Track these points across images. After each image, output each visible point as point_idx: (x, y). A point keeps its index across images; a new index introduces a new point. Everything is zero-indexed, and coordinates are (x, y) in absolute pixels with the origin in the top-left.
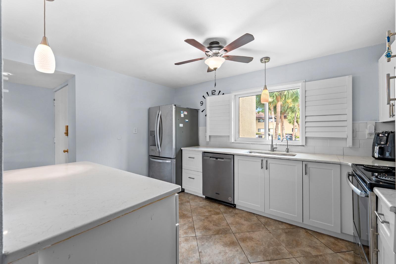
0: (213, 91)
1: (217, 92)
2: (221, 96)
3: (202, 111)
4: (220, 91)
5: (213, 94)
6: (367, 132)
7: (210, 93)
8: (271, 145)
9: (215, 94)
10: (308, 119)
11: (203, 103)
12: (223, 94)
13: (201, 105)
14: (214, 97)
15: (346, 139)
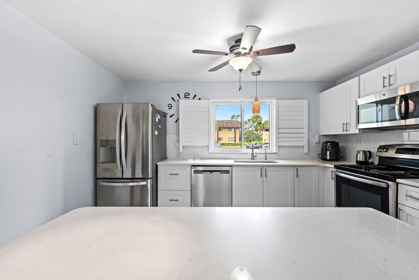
0: (186, 93)
1: (191, 96)
2: (196, 101)
3: (171, 117)
4: (195, 96)
5: (186, 98)
6: (314, 142)
7: (182, 95)
8: (252, 154)
9: (189, 98)
10: (281, 131)
11: (171, 107)
12: (200, 99)
13: (169, 109)
14: (187, 100)
15: (304, 147)
